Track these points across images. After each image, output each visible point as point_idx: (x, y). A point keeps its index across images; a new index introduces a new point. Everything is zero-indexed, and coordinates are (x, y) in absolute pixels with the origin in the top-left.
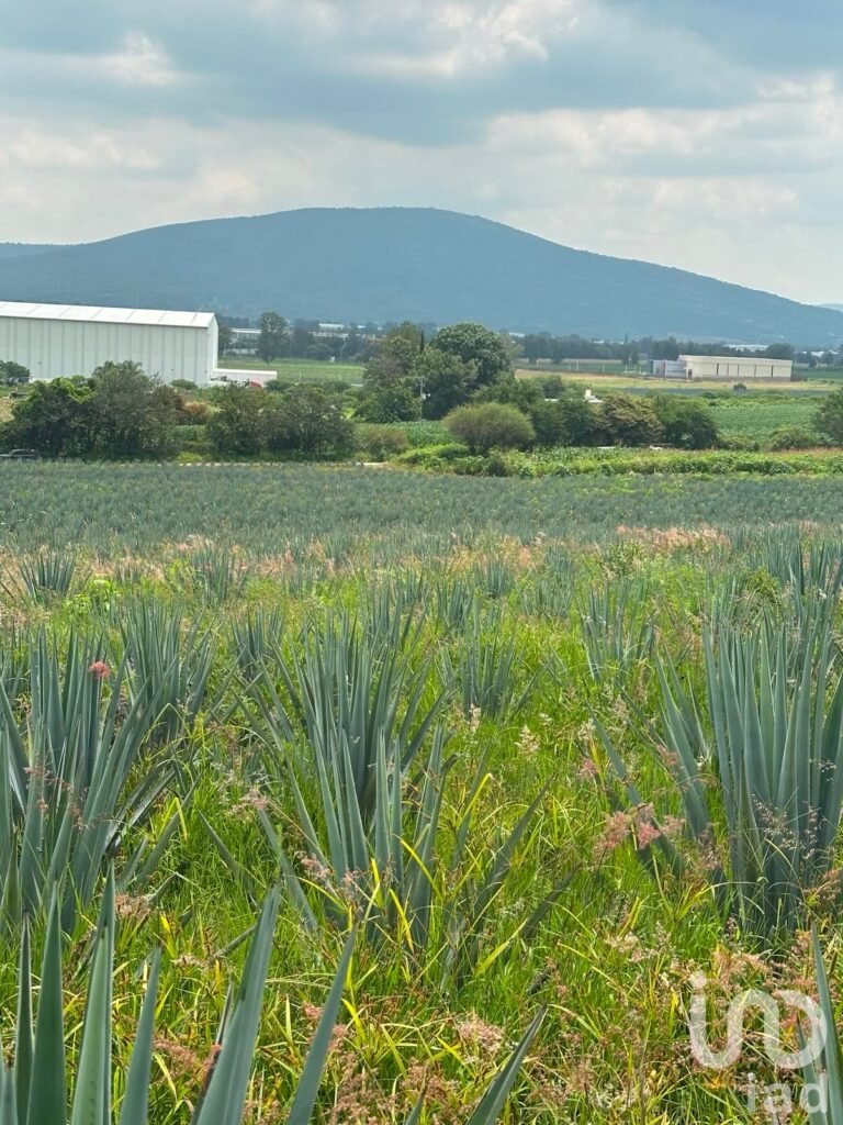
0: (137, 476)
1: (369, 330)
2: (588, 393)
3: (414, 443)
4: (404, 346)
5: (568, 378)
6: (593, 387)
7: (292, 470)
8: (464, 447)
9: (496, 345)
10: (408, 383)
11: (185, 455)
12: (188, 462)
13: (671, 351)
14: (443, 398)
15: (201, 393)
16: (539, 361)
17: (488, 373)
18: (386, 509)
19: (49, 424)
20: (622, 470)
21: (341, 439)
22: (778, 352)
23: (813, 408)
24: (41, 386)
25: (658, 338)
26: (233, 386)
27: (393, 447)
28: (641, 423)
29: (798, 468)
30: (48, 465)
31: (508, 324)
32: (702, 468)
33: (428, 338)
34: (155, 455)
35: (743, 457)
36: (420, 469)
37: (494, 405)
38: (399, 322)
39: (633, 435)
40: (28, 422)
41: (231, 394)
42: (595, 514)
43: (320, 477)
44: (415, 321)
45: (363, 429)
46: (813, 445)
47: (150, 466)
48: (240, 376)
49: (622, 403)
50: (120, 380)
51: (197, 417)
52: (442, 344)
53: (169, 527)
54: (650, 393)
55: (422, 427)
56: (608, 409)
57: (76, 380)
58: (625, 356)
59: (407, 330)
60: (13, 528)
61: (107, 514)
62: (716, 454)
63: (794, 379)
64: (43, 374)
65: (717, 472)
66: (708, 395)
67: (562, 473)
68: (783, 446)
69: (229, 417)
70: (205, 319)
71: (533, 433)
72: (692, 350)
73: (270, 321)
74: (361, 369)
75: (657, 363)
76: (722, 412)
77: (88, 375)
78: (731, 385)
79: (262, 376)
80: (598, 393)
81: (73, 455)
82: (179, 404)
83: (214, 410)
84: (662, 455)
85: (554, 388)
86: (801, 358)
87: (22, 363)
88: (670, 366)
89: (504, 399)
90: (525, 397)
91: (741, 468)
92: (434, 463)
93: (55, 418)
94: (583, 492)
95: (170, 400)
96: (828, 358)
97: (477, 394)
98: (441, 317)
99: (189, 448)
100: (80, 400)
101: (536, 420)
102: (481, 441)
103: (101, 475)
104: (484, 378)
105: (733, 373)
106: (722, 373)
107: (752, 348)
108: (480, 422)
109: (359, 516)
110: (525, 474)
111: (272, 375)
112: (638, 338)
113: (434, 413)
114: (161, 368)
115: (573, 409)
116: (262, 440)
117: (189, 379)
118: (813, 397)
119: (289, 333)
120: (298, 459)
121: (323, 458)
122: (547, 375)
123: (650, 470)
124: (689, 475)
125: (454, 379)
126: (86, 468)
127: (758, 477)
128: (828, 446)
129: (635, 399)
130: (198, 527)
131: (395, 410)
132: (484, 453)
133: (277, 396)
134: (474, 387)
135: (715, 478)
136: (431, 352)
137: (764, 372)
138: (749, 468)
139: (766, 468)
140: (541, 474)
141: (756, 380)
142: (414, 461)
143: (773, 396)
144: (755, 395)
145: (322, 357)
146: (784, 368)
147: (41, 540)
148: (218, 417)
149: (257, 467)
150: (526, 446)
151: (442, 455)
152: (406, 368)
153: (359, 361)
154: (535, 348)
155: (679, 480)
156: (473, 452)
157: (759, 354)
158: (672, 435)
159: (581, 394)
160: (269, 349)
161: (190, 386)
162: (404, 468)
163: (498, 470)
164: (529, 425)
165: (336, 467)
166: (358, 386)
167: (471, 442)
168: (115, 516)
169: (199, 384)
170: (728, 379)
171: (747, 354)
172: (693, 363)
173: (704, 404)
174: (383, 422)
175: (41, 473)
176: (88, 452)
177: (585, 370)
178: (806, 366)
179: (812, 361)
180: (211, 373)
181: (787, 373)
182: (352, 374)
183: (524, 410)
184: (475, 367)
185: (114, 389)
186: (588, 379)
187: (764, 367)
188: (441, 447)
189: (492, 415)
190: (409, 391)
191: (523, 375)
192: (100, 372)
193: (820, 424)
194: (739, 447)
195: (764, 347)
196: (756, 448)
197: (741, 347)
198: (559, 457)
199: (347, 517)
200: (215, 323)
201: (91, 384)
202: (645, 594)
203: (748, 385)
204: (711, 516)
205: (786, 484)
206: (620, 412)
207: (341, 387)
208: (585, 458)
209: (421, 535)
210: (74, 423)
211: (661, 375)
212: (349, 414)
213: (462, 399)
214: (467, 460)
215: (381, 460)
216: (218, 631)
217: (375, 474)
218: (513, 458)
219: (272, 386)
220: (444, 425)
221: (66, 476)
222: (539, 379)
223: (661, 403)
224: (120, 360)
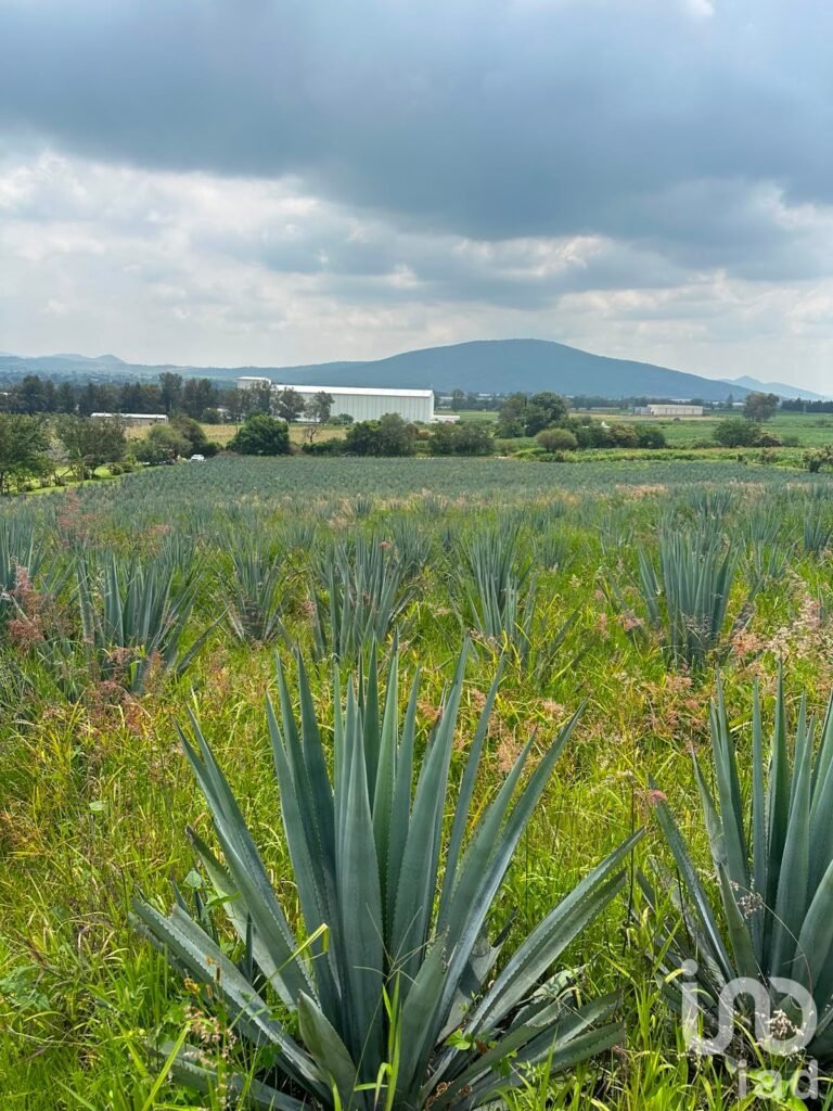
0: (398, 464)
1: (501, 396)
2: (603, 424)
3: (521, 448)
4: (517, 404)
5: (593, 417)
6: (605, 421)
7: (466, 460)
8: (544, 449)
9: (560, 402)
10: (519, 421)
11: (419, 454)
12: (420, 457)
13: (644, 403)
14: (535, 427)
15: (426, 427)
16: (580, 409)
17: (556, 415)
18: (508, 478)
19: (362, 441)
20: (619, 459)
21: (488, 446)
22: (696, 403)
23: (712, 429)
24: (358, 424)
25: (638, 397)
26: (440, 423)
27: (512, 449)
28: (628, 437)
29: (704, 457)
30: (361, 459)
31: (564, 391)
32: (659, 458)
33: (529, 399)
34: (407, 454)
35: (678, 452)
36: (524, 459)
37: (558, 430)
38: (515, 393)
39: (625, 443)
40: (353, 440)
41: (439, 427)
42: (605, 479)
43: (478, 463)
44: (522, 392)
45: (498, 441)
46: (713, 446)
47: (404, 459)
48: (443, 418)
49: (619, 427)
50: (392, 421)
51: (424, 437)
52: (535, 402)
53: (411, 488)
54: (633, 423)
55: (525, 440)
56: (612, 431)
57: (373, 421)
58: (622, 406)
59: (519, 396)
60: (346, 486)
61: (386, 480)
62: (665, 451)
63: (704, 415)
64: (358, 419)
65: (665, 459)
66: (662, 423)
67: (589, 461)
68: (696, 447)
69: (438, 437)
70: (428, 393)
71: (576, 443)
72: (654, 402)
73: (457, 393)
74: (497, 414)
75: (637, 409)
76: (667, 432)
77: (378, 419)
78: (672, 419)
79: (453, 418)
80: (608, 423)
81: (371, 454)
82: (417, 431)
83: (432, 434)
84: (640, 452)
85: (587, 421)
86: (707, 405)
87: (350, 414)
88: (643, 409)
89: (563, 427)
90: (573, 426)
91: (676, 457)
92: (530, 457)
93: (364, 438)
94: (599, 469)
95: (412, 430)
96: (720, 405)
97: (551, 425)
98: (534, 390)
99: (421, 451)
100: (374, 430)
101: (578, 436)
102: (552, 446)
103: (383, 463)
104: (553, 418)
105: (674, 413)
106: (669, 413)
107: (684, 400)
108: (552, 438)
109: (496, 481)
110: (572, 461)
111: (458, 417)
112: (628, 396)
113: (530, 434)
114: (409, 416)
115: (596, 430)
116: (453, 447)
117: (421, 420)
118: (712, 424)
119: (465, 398)
120: (469, 455)
121: (480, 455)
122: (583, 415)
123: (632, 459)
124: (651, 461)
125: (540, 418)
126: (377, 460)
127: (685, 462)
128: (720, 447)
129: (625, 426)
130: (425, 485)
131: (513, 433)
132: (554, 452)
133: (460, 427)
134: (549, 421)
135: (663, 462)
136: (530, 406)
137: (690, 412)
138: (681, 458)
139: (689, 458)
140: (579, 462)
141: (685, 416)
142: (521, 456)
143: (693, 423)
144: (684, 423)
145: (480, 409)
146: (699, 410)
147: (358, 491)
148: (434, 437)
149: (450, 459)
150: (573, 449)
151: (534, 453)
152: (518, 413)
153: (496, 410)
154: (578, 403)
155: (646, 464)
156: (548, 452)
157: (687, 404)
158: (643, 444)
159: (600, 424)
160: (456, 406)
161: (421, 424)
162: (516, 459)
163: (560, 460)
164: (575, 439)
165: (485, 459)
166: (496, 422)
167: (547, 447)
168: (389, 481)
169: (425, 422)
170: (671, 416)
171: (681, 404)
172: (655, 408)
173: (659, 427)
174: (507, 438)
175: (358, 462)
176: (378, 453)
177: (602, 412)
178: (710, 409)
179: (712, 406)
180: (432, 417)
181: (700, 412)
182: (493, 416)
183: (573, 432)
184: (550, 412)
185: (389, 425)
186: (603, 416)
187: (689, 410)
188: (533, 450)
189: (558, 434)
190: (519, 424)
191: (572, 415)
192: (383, 417)
193: (717, 436)
194: (676, 448)
195: (689, 400)
196: (684, 448)
197: (678, 400)
198: (589, 453)
199: (490, 481)
200: (433, 398)
201: (379, 423)
202: (630, 516)
203: (681, 419)
204: (662, 480)
205: (698, 464)
206: (619, 433)
207: (489, 423)
208: (601, 453)
209: (523, 490)
210: (372, 440)
211: (639, 414)
212: (492, 435)
213: (543, 427)
214: (545, 455)
215: (506, 455)
216: (435, 531)
217: (503, 461)
218: (567, 454)
219: (458, 423)
220: (535, 439)
221: (370, 464)
222: (580, 418)
223: (638, 427)
224: (391, 412)
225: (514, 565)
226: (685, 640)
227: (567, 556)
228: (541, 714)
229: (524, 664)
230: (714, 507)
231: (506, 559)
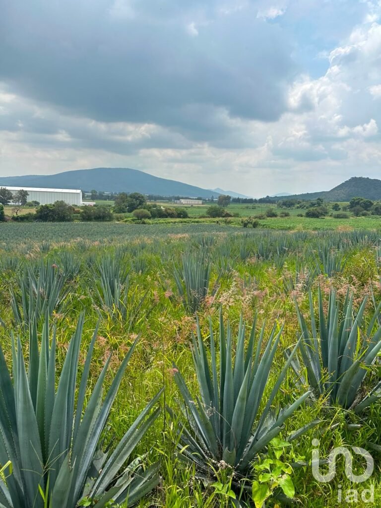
0: (65, 225)
1: (116, 194)
2: (162, 207)
3: (126, 217)
4: (123, 197)
5: (158, 204)
6: (163, 206)
7: (100, 223)
8: (137, 218)
9: (142, 197)
10: (124, 205)
11: (76, 220)
12: (76, 222)
13: (178, 198)
14: (132, 208)
15: (79, 207)
16: (152, 200)
17: (141, 203)
18: (120, 231)
19: (44, 214)
20: (169, 223)
21: (110, 217)
22: (199, 199)
23: (206, 210)
24: (42, 206)
25: (176, 196)
26: (86, 206)
27: (122, 218)
28: (172, 213)
29: (204, 222)
30: (44, 223)
31: (145, 193)
32: (185, 222)
33: (128, 195)
34: (69, 220)
35: (193, 220)
36: (127, 223)
37: (142, 210)
38: (122, 192)
39: (171, 216)
40: (40, 214)
41: (85, 207)
42: (164, 232)
43: (106, 225)
44: (125, 192)
45: (115, 215)
46: (207, 217)
47: (67, 223)
48: (87, 203)
49: (169, 209)
50: (60, 205)
51: (78, 212)
52: (131, 197)
53: (72, 237)
54: (174, 207)
55: (127, 214)
56: (166, 210)
57: (50, 204)
58: (169, 199)
59: (123, 194)
60: (37, 237)
61: (58, 233)
62: (188, 219)
63: (202, 204)
64: (42, 203)
65: (188, 223)
66: (186, 207)
67: (157, 223)
68: (200, 218)
69: (85, 212)
70: (79, 191)
71: (151, 216)
72: (182, 198)
73: (93, 192)
74: (114, 202)
75: (175, 201)
76: (189, 211)
77: (53, 204)
78: (190, 205)
79: (92, 203)
80: (164, 207)
81: (50, 221)
82: (74, 210)
83: (82, 211)
84: (178, 220)
85: (155, 206)
86: (204, 200)
87: (38, 201)
88: (178, 201)
89: (144, 208)
90: (149, 208)
91: (193, 222)
92: (130, 222)
93: (46, 213)
94: (161, 227)
95: (71, 209)
96: (209, 200)
97: (139, 207)
98: (131, 191)
99: (76, 219)
100: (51, 209)
101: (151, 213)
102: (140, 217)
103: (56, 225)
104: (140, 204)
105: (191, 203)
106: (189, 203)
107: (194, 198)
108: (140, 213)
109: (115, 233)
110: (149, 224)
111: (94, 203)
112: (171, 196)
113: (130, 211)
114: (69, 202)
115: (159, 210)
116: (93, 217)
117: (76, 204)
118: (206, 208)
119: (98, 194)
120: (101, 221)
121: (106, 221)
122: (153, 203)
123: (175, 222)
124: (183, 224)
125: (134, 204)
126: (53, 223)
127: (196, 224)
128: (209, 217)
129: (171, 208)
130: (79, 236)
131: (121, 211)
132: (141, 220)
133: (96, 208)
134: (138, 206)
135: (187, 224)
136: (129, 199)
137: (196, 203)
138: (194, 222)
139: (197, 222)
140: (152, 224)
141: (195, 204)
142: (126, 221)
143: (199, 207)
144: (195, 207)
145: (105, 199)
146: (200, 202)
147: (43, 240)
148: (83, 212)
149: (92, 223)
150: (149, 218)
151: (132, 220)
152: (124, 202)
153: (113, 200)
154: (151, 198)
155: (180, 225)
156: (138, 219)
157: (196, 199)
158: (179, 216)
159: (160, 207)
160: (93, 198)
161: (76, 206)
162: (124, 223)
163: (144, 223)
164: (150, 214)
165: (109, 223)
166: (114, 206)
167: (138, 217)
168: (60, 234)
169: (78, 205)
170: (190, 204)
171: (193, 199)
172: (182, 201)
173: (185, 209)
174: (119, 213)
175: (43, 225)
176: (54, 220)
177: (161, 202)
178: (205, 202)
179: (206, 201)
180: (81, 203)
181: (201, 203)
182: (112, 203)
183: (149, 211)
184: (138, 202)
185: (59, 206)
186: (162, 204)
187: (197, 202)
188: (131, 218)
189: (142, 212)
190: (124, 207)
191: (148, 203)
192: (56, 203)
193: (208, 213)
194: (192, 218)
195: (196, 198)
196: (195, 218)
197: (192, 198)
198: (157, 220)
199: (112, 233)
200: (81, 193)
201: (54, 205)
202: (173, 248)
203: (194, 205)
204: (187, 232)
205: (201, 225)
206: (169, 211)
207: (110, 206)
208: (162, 220)
209: (127, 237)
210: (50, 214)
211: (176, 203)
212: (112, 212)
213: (136, 209)
214: (137, 221)
215: (119, 221)
216: (83, 257)
217: (118, 224)
218: (147, 220)
219: (95, 206)
220: (132, 214)
221: (48, 225)
222: (152, 204)
223: (176, 209)
224: (60, 200)
225: (121, 272)
226: (193, 300)
227: (147, 266)
228: (129, 341)
229: (124, 318)
230: (207, 243)
231: (117, 270)
